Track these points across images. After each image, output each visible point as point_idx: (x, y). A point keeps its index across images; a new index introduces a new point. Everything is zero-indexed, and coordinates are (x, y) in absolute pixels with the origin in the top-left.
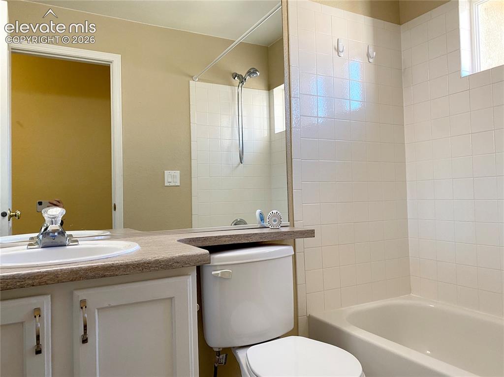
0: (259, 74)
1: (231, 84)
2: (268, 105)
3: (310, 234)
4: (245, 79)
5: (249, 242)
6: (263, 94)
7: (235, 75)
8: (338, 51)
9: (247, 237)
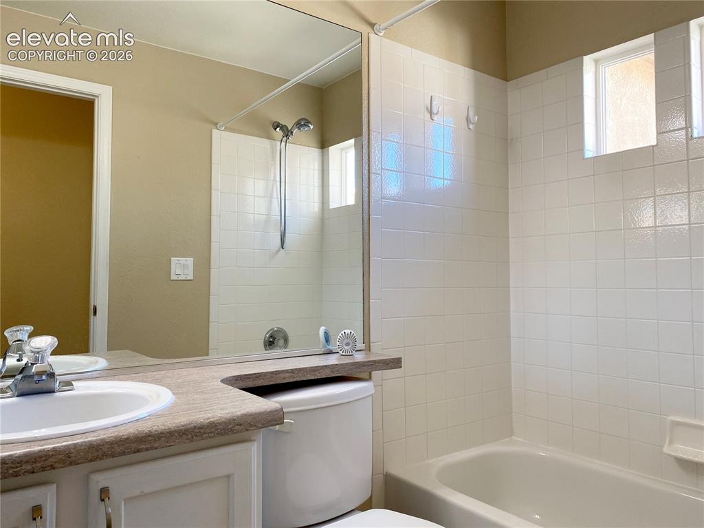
0: (312, 127)
1: (270, 137)
2: (321, 168)
3: (396, 363)
4: (292, 133)
5: (316, 378)
6: (313, 153)
7: (276, 125)
8: (431, 112)
9: (314, 371)
